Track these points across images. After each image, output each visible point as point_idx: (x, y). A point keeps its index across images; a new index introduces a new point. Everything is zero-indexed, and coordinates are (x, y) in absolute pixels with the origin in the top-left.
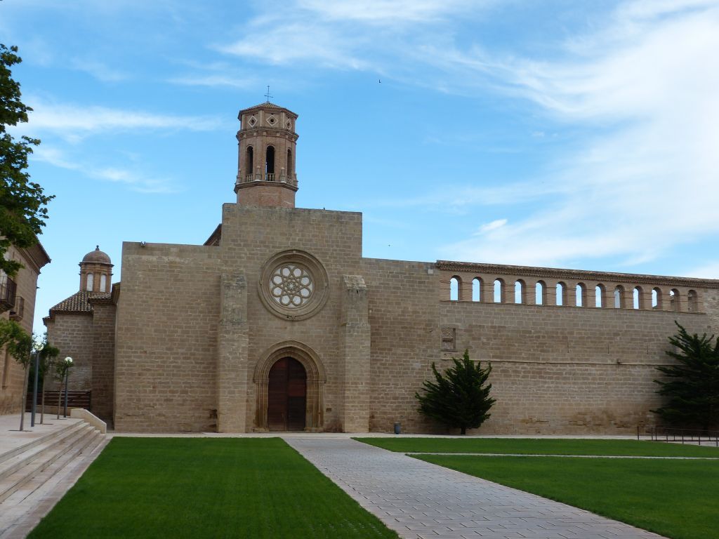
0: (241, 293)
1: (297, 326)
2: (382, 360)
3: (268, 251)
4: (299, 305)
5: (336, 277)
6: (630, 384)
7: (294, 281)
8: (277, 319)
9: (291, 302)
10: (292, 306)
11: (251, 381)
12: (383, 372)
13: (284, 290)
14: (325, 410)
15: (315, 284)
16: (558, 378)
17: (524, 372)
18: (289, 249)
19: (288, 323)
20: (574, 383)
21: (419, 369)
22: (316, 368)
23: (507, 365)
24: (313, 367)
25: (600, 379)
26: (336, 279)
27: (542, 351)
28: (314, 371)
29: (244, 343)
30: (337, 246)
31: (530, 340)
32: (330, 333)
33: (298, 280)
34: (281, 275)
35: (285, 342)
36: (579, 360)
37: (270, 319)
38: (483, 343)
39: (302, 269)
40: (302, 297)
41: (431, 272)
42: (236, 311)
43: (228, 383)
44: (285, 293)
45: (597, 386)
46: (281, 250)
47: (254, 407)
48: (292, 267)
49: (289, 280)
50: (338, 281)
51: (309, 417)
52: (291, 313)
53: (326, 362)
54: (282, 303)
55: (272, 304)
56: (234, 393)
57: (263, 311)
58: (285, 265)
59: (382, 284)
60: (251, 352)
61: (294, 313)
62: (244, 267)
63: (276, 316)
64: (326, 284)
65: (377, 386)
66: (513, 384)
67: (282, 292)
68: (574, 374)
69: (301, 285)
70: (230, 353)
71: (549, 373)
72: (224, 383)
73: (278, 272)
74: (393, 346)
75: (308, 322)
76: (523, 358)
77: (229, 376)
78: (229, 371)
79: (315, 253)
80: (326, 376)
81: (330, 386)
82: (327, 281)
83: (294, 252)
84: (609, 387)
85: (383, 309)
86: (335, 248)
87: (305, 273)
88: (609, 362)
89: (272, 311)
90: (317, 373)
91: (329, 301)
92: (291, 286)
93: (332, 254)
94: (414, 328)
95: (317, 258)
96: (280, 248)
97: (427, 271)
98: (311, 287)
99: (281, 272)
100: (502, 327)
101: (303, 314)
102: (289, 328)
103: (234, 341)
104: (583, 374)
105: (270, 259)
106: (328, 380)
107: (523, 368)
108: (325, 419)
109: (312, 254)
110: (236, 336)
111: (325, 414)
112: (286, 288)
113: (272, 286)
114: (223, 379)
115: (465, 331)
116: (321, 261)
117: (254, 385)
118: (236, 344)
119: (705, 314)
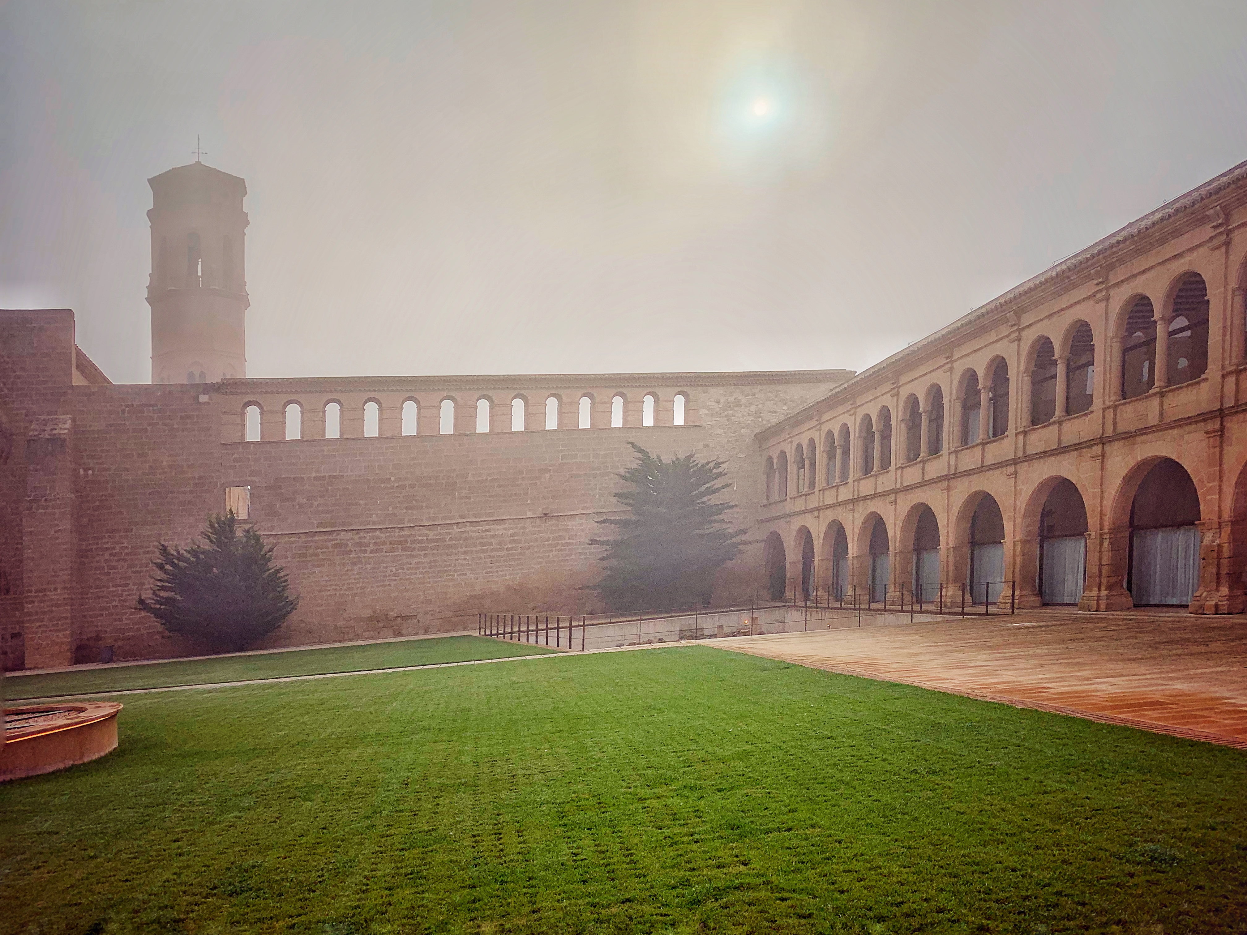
2: (114, 548)
5: (23, 421)
6: (563, 544)
12: (114, 568)
16: (437, 548)
17: (376, 544)
20: (465, 553)
23: (343, 535)
25: (513, 541)
26: (22, 424)
27: (407, 508)
30: (23, 370)
31: (388, 493)
32: (13, 513)
36: (475, 516)
38: (301, 506)
41: (203, 398)
45: (505, 552)
50: (26, 427)
53: (9, 561)
59: (111, 426)
65: (106, 590)
66: (354, 564)
68: (465, 539)
71: (420, 542)
74: (136, 524)
76: (374, 523)
82: (3, 429)
84: (527, 552)
85: (113, 467)
86: (19, 373)
88: (529, 514)
91: (10, 462)
93: (14, 383)
94: (172, 492)
97: (196, 399)
100: (334, 477)
104: (482, 538)
106: (12, 589)
107: (372, 538)
115: (268, 488)
119: (700, 426)
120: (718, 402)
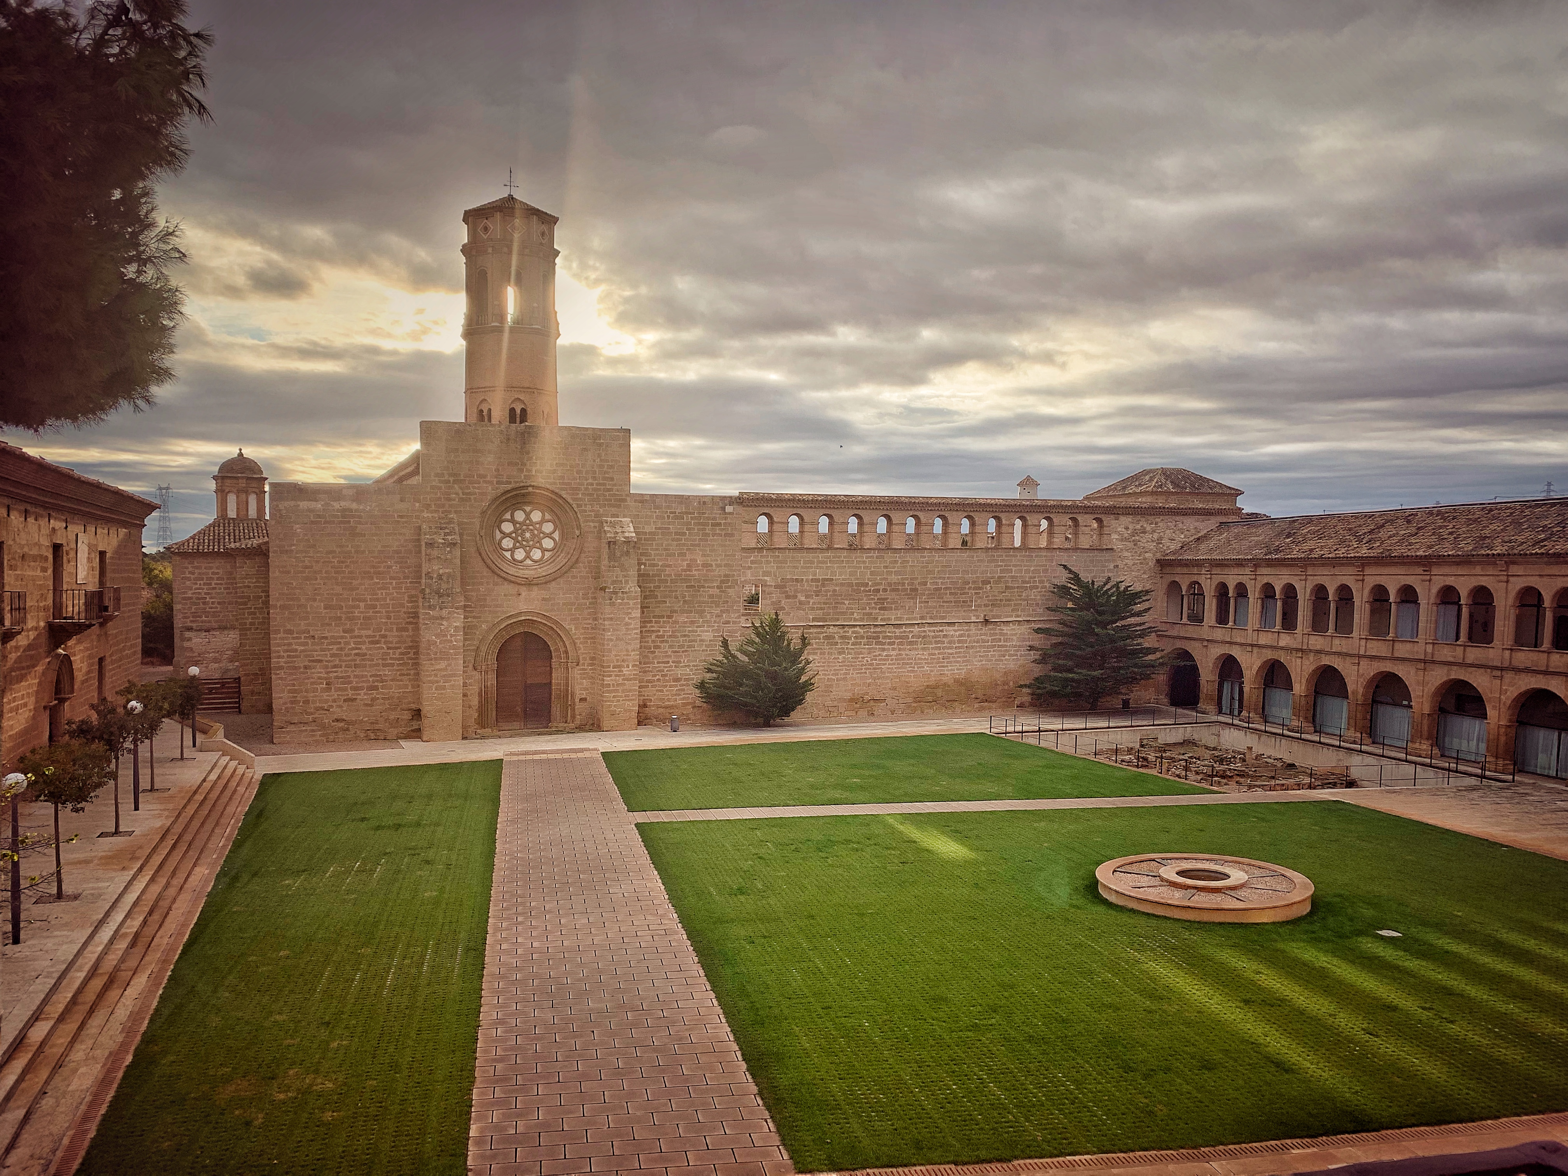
0: (450, 552)
1: (536, 592)
2: (659, 631)
3: (490, 488)
4: (539, 561)
5: (593, 521)
6: (999, 646)
7: (531, 527)
8: (506, 583)
9: (528, 556)
10: (528, 562)
11: (470, 668)
12: (659, 647)
13: (516, 541)
14: (577, 700)
15: (563, 531)
16: (901, 643)
17: (856, 638)
18: (522, 485)
19: (523, 588)
20: (923, 649)
21: (710, 641)
22: (565, 646)
23: (832, 630)
24: (560, 644)
25: (959, 642)
26: (592, 524)
27: (880, 609)
28: (562, 649)
29: (458, 620)
30: (594, 478)
31: (866, 595)
32: (584, 599)
33: (538, 526)
34: (513, 521)
35: (519, 614)
36: (931, 618)
37: (496, 584)
38: (801, 603)
39: (542, 512)
40: (544, 550)
41: (729, 509)
42: (444, 578)
43: (436, 675)
44: (518, 544)
45: (954, 651)
46: (509, 487)
47: (475, 703)
48: (527, 509)
49: (524, 527)
50: (595, 528)
51: (556, 710)
52: (527, 573)
53: (579, 639)
54: (514, 560)
55: (500, 563)
56: (444, 688)
57: (486, 572)
58: (518, 506)
59: (659, 528)
60: (468, 630)
61: (532, 572)
62: (456, 512)
63: (505, 579)
64: (577, 532)
65: (651, 665)
66: (840, 654)
67: (515, 544)
68: (924, 637)
69: (541, 532)
70: (437, 636)
71: (890, 638)
72: (430, 676)
73: (508, 516)
74: (676, 612)
75: (553, 585)
76: (855, 620)
77: (438, 667)
78: (436, 659)
79: (562, 489)
80: (578, 656)
81: (583, 669)
82: (579, 527)
83: (530, 489)
84: (971, 651)
85: (660, 563)
86: (590, 481)
87: (547, 516)
88: (974, 619)
89: (499, 572)
90: (566, 652)
91: (583, 555)
92: (528, 535)
93: (586, 489)
94: (704, 587)
95: (564, 496)
96: (510, 483)
97: (723, 509)
98: (556, 536)
99: (512, 516)
100: (827, 580)
101: (544, 574)
102: (523, 594)
103: (442, 618)
104: (936, 637)
105: (495, 499)
106: (581, 662)
107: (853, 632)
108: (577, 712)
109: (555, 490)
110: (444, 613)
111: (579, 706)
112: (520, 538)
113: (498, 535)
114: (427, 671)
115: (776, 587)
116: (570, 500)
117: (475, 673)
118: (445, 623)
119: (1112, 549)
120: (1127, 528)
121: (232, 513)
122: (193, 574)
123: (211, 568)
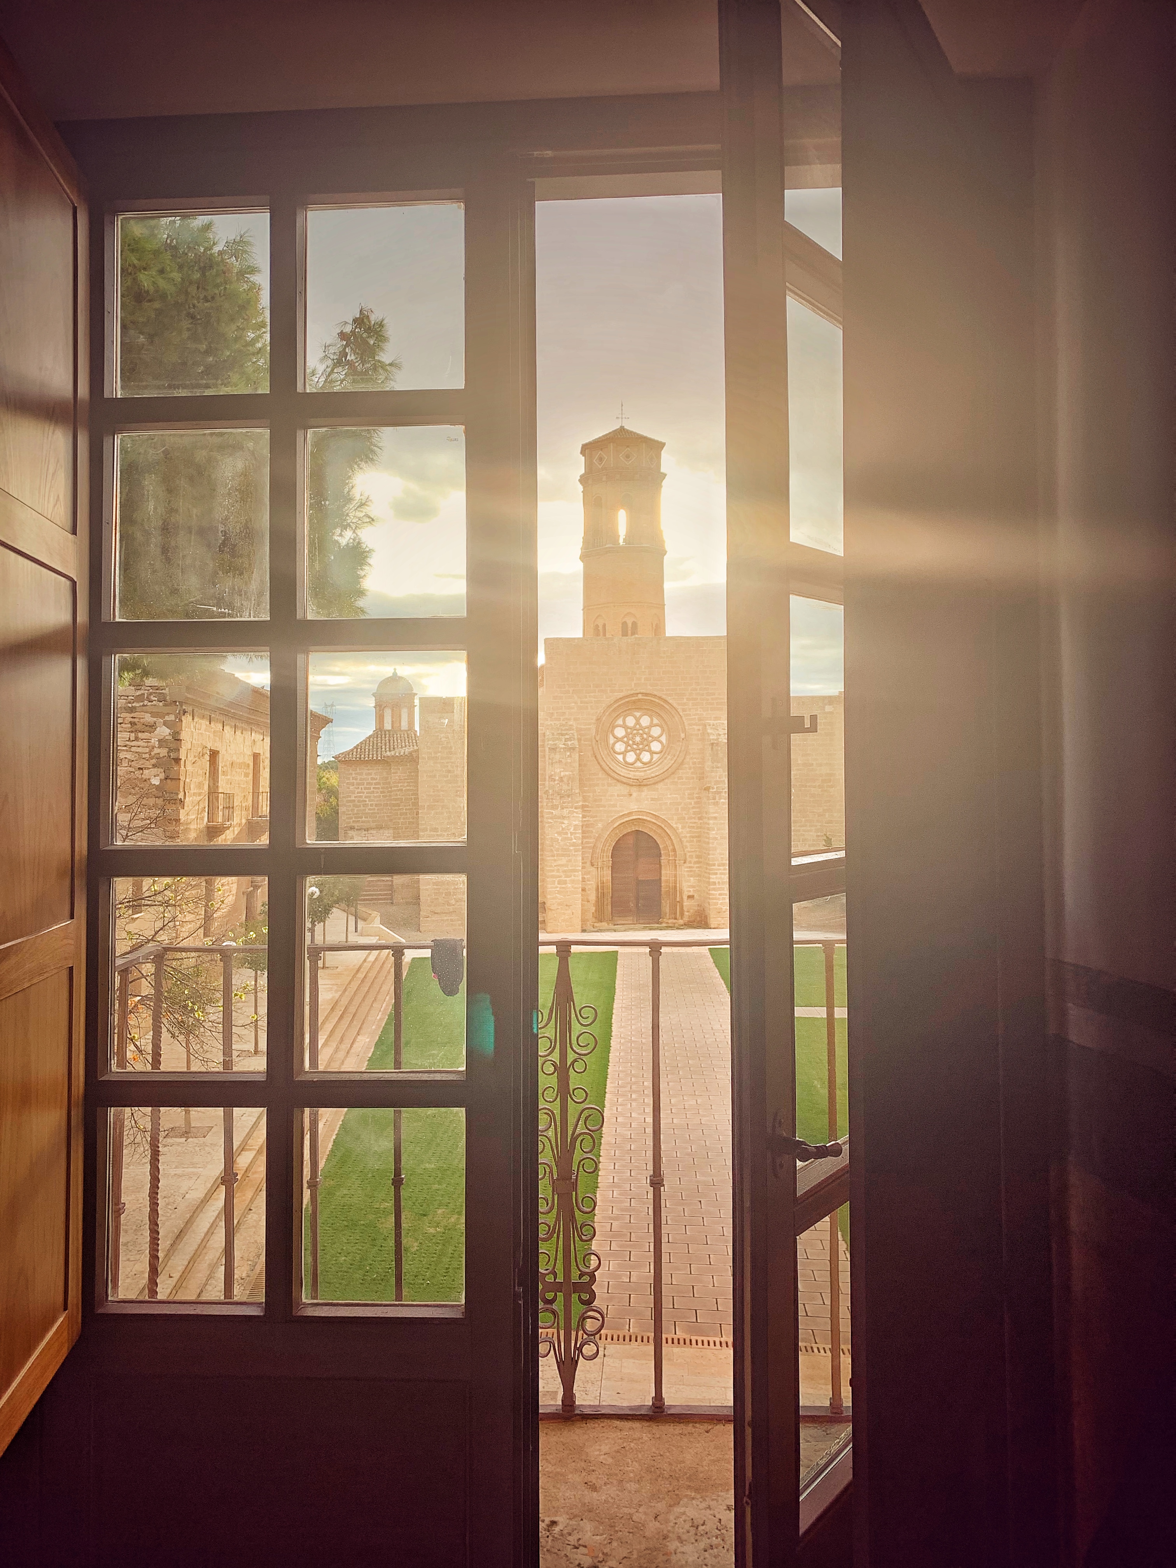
0: (570, 756)
1: (646, 793)
3: (604, 697)
4: (650, 762)
5: (698, 725)
7: (641, 732)
8: (619, 784)
10: (639, 764)
11: (588, 864)
13: (627, 744)
14: (685, 898)
15: (670, 736)
18: (632, 692)
19: (634, 789)
21: (814, 840)
22: (673, 845)
24: (668, 843)
26: (696, 727)
28: (670, 848)
29: (577, 819)
32: (689, 798)
33: (646, 730)
34: (625, 726)
35: (630, 814)
37: (609, 785)
39: (651, 717)
40: (652, 753)
42: (565, 780)
43: (558, 871)
44: (629, 748)
46: (621, 695)
47: (593, 897)
48: (638, 714)
49: (635, 732)
50: (699, 730)
51: (665, 906)
52: (639, 775)
53: (686, 837)
54: (626, 762)
55: (613, 765)
56: (565, 882)
57: (601, 775)
58: (630, 712)
60: (586, 828)
61: (642, 774)
62: (575, 720)
63: (618, 781)
64: (683, 735)
67: (626, 748)
69: (650, 736)
70: (559, 833)
73: (620, 722)
75: (660, 786)
77: (559, 862)
78: (558, 855)
79: (668, 695)
80: (685, 854)
81: (690, 867)
82: (684, 731)
83: (640, 696)
87: (655, 721)
89: (612, 774)
90: (674, 850)
91: (688, 757)
92: (638, 739)
93: (691, 694)
95: (671, 701)
96: (622, 691)
98: (663, 739)
99: (624, 721)
101: (653, 775)
102: (635, 795)
103: (564, 818)
105: (609, 706)
106: (688, 859)
108: (685, 909)
109: (664, 697)
110: (565, 812)
111: (686, 903)
112: (631, 742)
113: (612, 740)
114: (551, 866)
116: (675, 705)
117: (592, 869)
118: (566, 822)
121: (388, 726)
122: (356, 779)
123: (370, 774)
